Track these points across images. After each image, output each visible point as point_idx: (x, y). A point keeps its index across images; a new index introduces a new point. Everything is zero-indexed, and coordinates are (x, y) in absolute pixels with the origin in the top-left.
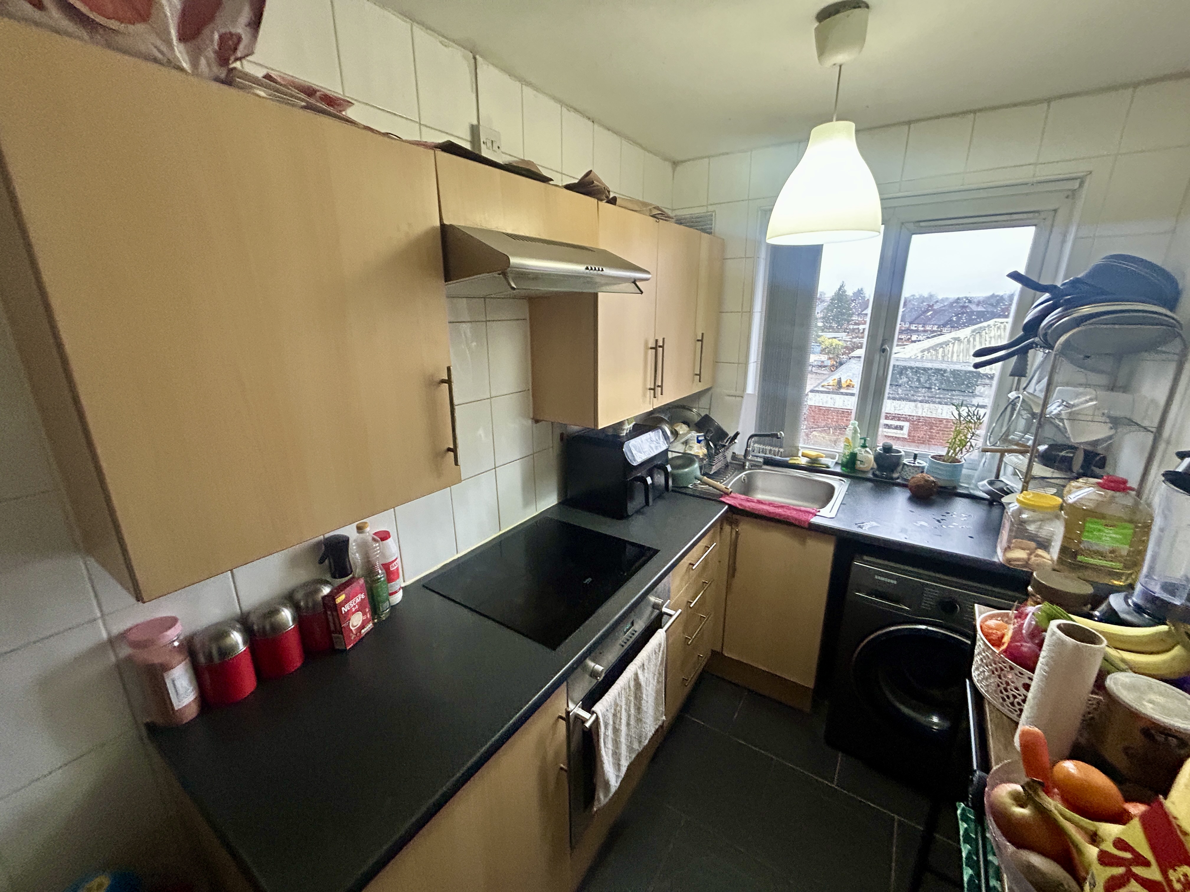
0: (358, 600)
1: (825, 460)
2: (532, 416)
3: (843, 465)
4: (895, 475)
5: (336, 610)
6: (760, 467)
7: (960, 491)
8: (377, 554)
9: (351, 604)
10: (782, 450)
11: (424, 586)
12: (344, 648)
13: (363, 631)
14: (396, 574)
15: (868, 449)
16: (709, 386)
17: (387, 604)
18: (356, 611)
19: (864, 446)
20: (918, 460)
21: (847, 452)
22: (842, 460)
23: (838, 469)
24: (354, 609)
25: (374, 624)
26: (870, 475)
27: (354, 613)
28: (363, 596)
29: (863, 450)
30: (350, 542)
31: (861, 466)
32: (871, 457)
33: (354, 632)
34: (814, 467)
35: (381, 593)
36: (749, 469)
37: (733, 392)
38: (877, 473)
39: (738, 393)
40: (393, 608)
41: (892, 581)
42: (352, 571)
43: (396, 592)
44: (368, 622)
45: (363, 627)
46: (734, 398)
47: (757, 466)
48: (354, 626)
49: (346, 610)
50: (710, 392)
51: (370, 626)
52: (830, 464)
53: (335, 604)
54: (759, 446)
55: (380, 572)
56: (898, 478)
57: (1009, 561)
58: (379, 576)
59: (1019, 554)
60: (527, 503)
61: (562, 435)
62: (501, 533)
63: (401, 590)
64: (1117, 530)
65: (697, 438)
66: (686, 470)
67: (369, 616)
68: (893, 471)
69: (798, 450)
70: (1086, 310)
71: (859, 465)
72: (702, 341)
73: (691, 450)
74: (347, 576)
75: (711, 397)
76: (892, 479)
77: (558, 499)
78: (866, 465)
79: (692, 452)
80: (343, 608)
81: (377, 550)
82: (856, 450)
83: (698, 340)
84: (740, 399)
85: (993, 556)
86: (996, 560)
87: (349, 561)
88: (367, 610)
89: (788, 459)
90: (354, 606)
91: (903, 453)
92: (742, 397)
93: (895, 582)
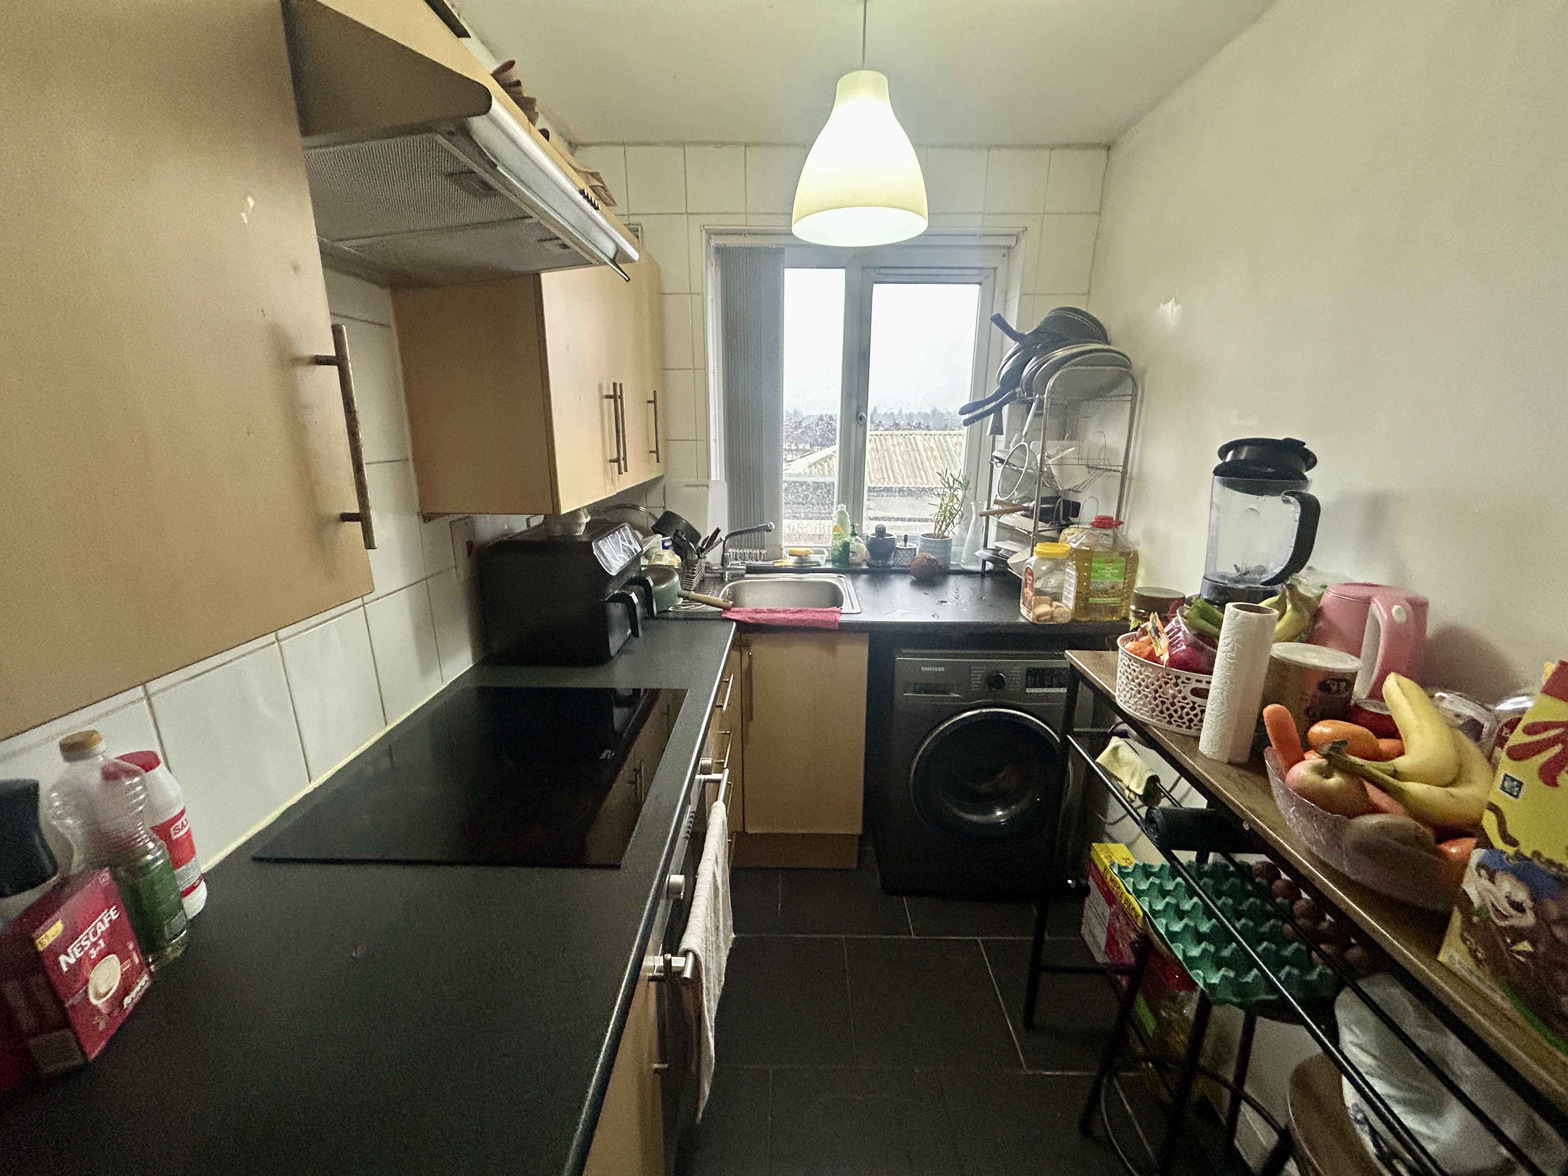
0: (102, 925)
1: (814, 558)
2: (418, 509)
3: (833, 561)
4: (891, 562)
5: (44, 971)
6: (742, 577)
7: (952, 568)
8: (140, 803)
9: (86, 940)
10: (764, 552)
11: (257, 860)
12: (79, 1061)
13: (127, 1000)
14: (186, 844)
15: (857, 537)
16: (660, 475)
17: (178, 921)
18: (102, 956)
19: (854, 534)
20: (908, 543)
21: (839, 543)
22: (833, 554)
23: (829, 566)
24: (94, 953)
25: (151, 974)
26: (865, 567)
27: (94, 964)
28: (113, 914)
29: (853, 539)
30: (42, 792)
31: (854, 558)
32: (863, 545)
33: (104, 1011)
34: (803, 566)
35: (161, 896)
36: (730, 581)
37: (693, 480)
38: (873, 562)
39: (701, 481)
40: (194, 923)
41: (940, 669)
42: (56, 868)
43: (193, 888)
44: (139, 975)
45: (125, 989)
46: (694, 489)
47: (738, 575)
48: (98, 996)
49: (72, 961)
50: (660, 486)
51: (144, 981)
52: (820, 561)
53: (38, 953)
54: (734, 551)
55: (151, 845)
56: (893, 566)
57: (1038, 617)
58: (149, 857)
59: (1043, 609)
60: (426, 669)
61: (470, 545)
62: (389, 728)
63: (203, 884)
64: (1116, 565)
65: (663, 544)
66: (663, 586)
67: (137, 961)
68: (888, 557)
69: (782, 549)
70: (1060, 353)
71: (852, 558)
72: (654, 402)
73: (661, 560)
74: (44, 880)
75: (664, 489)
76: (889, 566)
77: (474, 660)
78: (859, 556)
79: (663, 563)
80: (62, 959)
81: (136, 795)
82: (847, 539)
83: (649, 402)
84: (705, 488)
85: (1017, 618)
86: (1022, 620)
87: (46, 847)
88: (131, 946)
89: (771, 562)
90: (95, 945)
91: (895, 536)
92: (707, 487)
93: (943, 669)
